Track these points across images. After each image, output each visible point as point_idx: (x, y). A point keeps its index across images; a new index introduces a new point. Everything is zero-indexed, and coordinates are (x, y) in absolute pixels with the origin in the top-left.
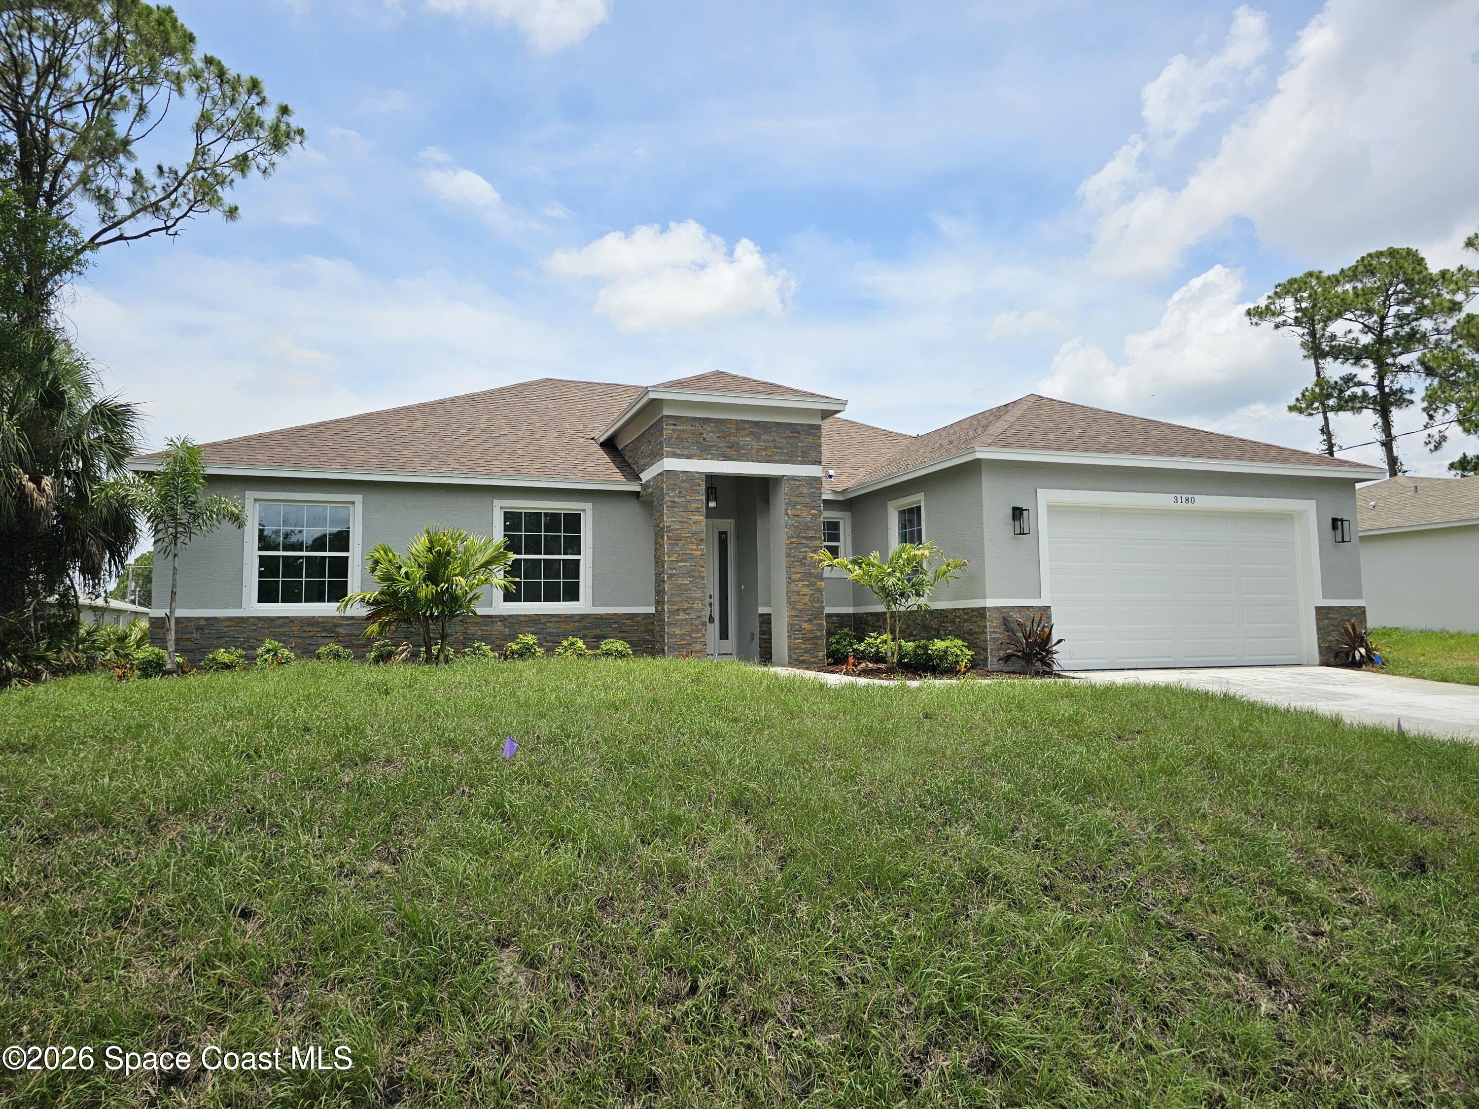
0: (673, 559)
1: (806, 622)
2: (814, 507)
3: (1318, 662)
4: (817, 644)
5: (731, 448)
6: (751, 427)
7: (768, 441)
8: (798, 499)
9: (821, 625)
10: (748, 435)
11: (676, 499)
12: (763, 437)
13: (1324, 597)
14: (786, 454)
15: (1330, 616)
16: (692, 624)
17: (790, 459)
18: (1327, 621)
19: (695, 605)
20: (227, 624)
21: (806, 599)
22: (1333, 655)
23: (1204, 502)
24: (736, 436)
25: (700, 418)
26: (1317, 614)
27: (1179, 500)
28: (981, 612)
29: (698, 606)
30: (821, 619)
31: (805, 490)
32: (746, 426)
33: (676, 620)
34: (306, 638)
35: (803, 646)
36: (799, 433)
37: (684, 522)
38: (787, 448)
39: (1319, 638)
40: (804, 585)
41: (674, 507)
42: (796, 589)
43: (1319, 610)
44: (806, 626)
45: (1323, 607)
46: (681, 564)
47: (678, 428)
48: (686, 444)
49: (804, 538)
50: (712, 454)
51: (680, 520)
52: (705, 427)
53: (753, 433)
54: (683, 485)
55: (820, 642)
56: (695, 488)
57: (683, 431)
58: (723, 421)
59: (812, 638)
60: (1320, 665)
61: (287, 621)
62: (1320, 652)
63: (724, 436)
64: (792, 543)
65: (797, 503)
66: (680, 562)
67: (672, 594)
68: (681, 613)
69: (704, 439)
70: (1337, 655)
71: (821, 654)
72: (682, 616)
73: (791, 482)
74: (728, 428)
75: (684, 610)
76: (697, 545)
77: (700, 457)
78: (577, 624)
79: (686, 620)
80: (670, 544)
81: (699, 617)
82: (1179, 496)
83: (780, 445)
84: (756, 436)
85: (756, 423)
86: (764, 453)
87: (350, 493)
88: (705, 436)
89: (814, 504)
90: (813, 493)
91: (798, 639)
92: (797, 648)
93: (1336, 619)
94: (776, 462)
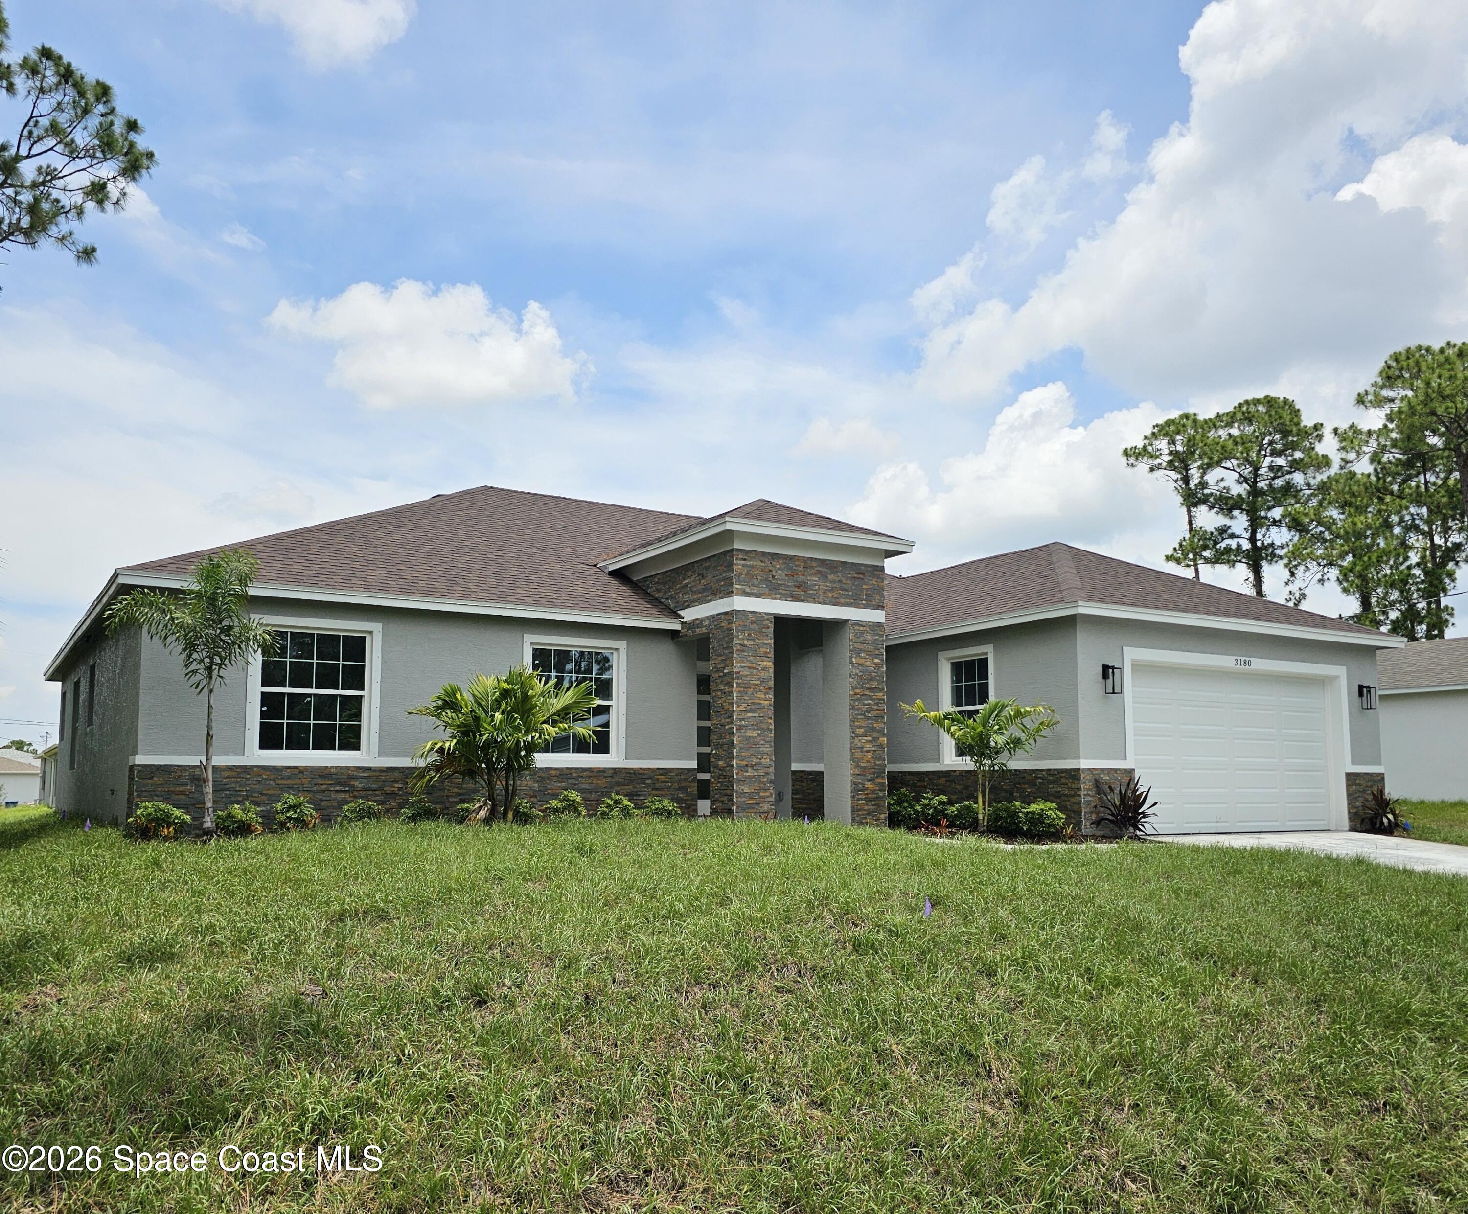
0: (742, 708)
1: (869, 781)
2: (876, 656)
3: (1347, 829)
4: (878, 805)
5: (799, 587)
6: (819, 566)
7: (833, 582)
8: (861, 646)
9: (883, 784)
10: (815, 574)
11: (746, 643)
13: (1353, 763)
14: (852, 597)
16: (760, 782)
17: (855, 603)
19: (763, 761)
20: (226, 774)
21: (870, 755)
22: (1359, 821)
23: (1260, 664)
24: (804, 575)
25: (769, 554)
26: (1347, 780)
27: (1239, 662)
28: (1074, 774)
29: (766, 762)
30: (883, 778)
31: (869, 637)
32: (814, 564)
33: (746, 777)
34: (318, 792)
35: (866, 808)
36: (863, 574)
37: (755, 668)
38: (852, 590)
39: (1349, 804)
40: (867, 741)
41: (743, 651)
42: (859, 745)
44: (868, 785)
45: (1352, 773)
46: (750, 715)
47: (748, 563)
48: (756, 582)
49: (867, 689)
50: (780, 594)
51: (749, 665)
52: (774, 563)
53: (820, 572)
54: (752, 626)
55: (882, 803)
56: (764, 630)
57: (753, 567)
58: (791, 558)
59: (874, 799)
60: (1350, 831)
61: (296, 771)
62: (1350, 818)
63: (792, 574)
64: (856, 694)
66: (749, 712)
67: (741, 748)
68: (750, 770)
69: (773, 577)
70: (1363, 821)
71: (883, 816)
72: (750, 773)
73: (857, 628)
74: (796, 566)
75: (752, 766)
76: (766, 694)
77: (769, 596)
78: (609, 780)
79: (754, 777)
80: (739, 692)
81: (766, 774)
82: (1239, 658)
83: (846, 587)
84: (824, 577)
85: (823, 562)
86: (830, 595)
87: (367, 621)
88: (774, 573)
89: (877, 652)
90: (876, 640)
91: (861, 799)
92: (860, 810)
93: (1362, 785)
94: (842, 605)
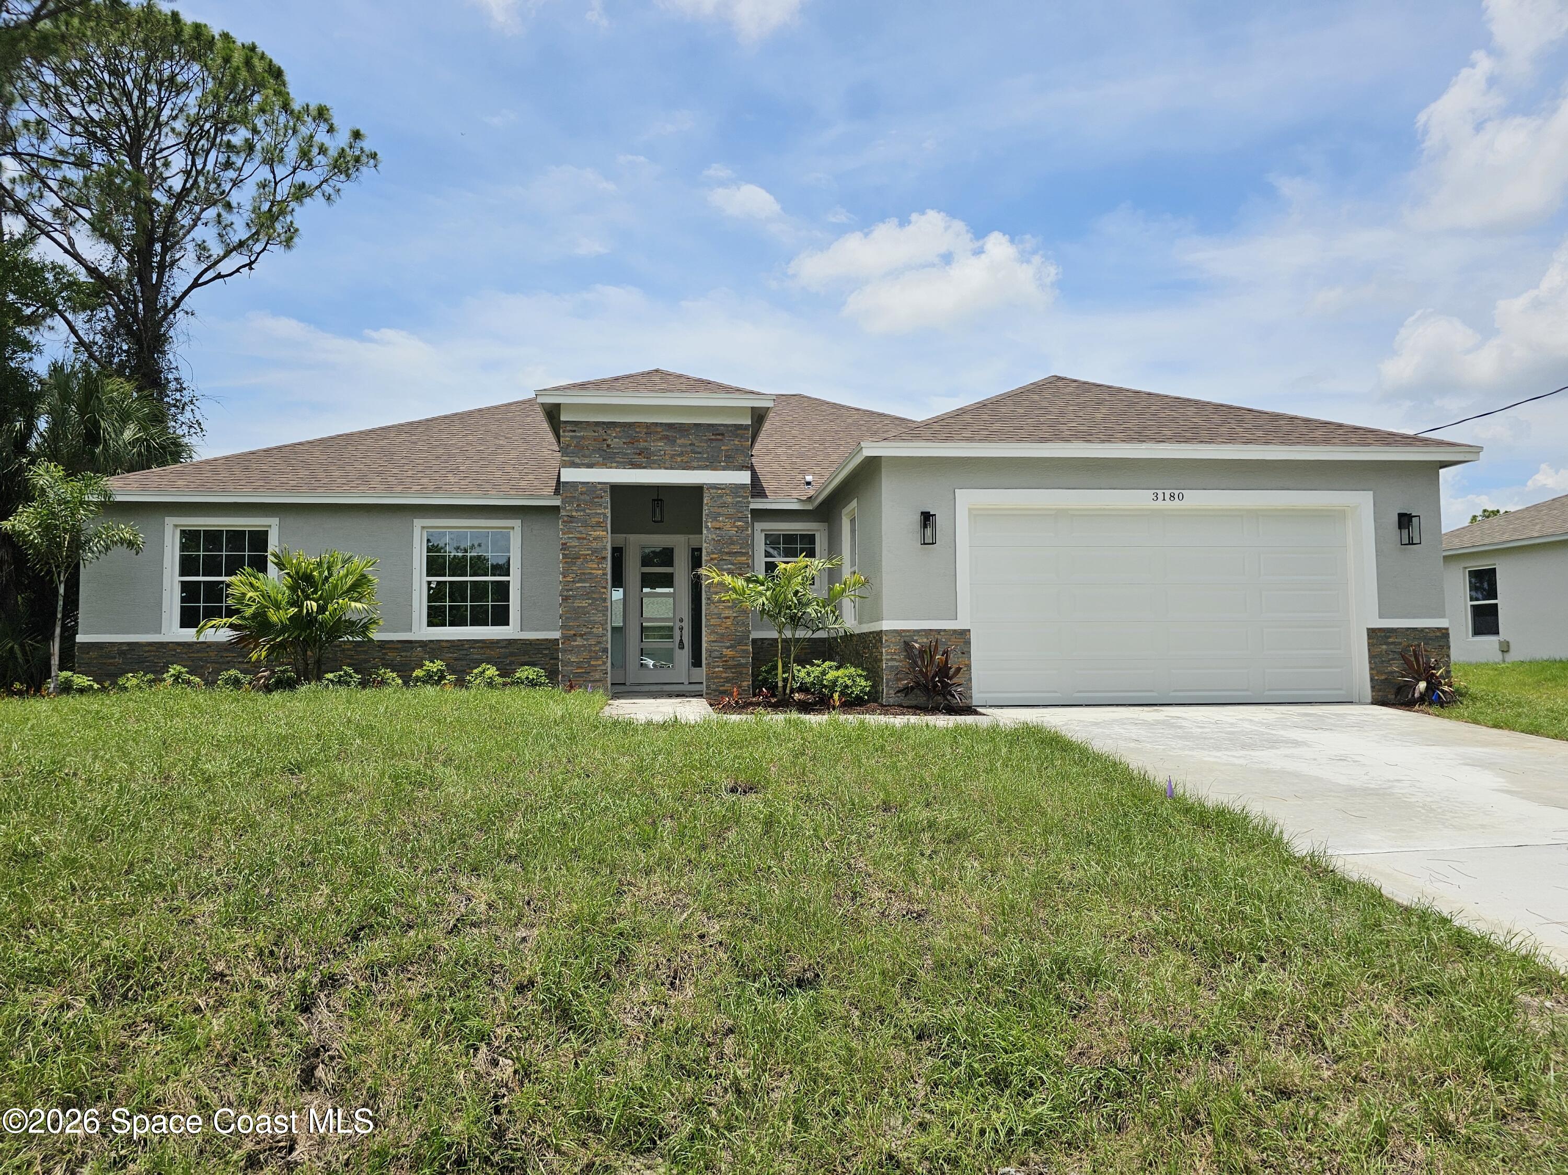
0: (569, 579)
1: (728, 648)
2: (740, 519)
3: (1370, 700)
4: (741, 673)
5: (640, 454)
6: (667, 431)
7: (683, 445)
8: (720, 510)
9: (746, 651)
10: (661, 439)
11: (574, 514)
12: (678, 441)
13: (1382, 616)
14: (707, 459)
15: (1391, 640)
16: (590, 651)
17: (712, 464)
18: (1384, 647)
19: (594, 630)
20: (147, 648)
21: (730, 621)
22: (1393, 691)
23: (1200, 498)
24: (646, 441)
25: (604, 423)
26: (1369, 637)
27: (1161, 496)
28: (876, 637)
29: (598, 630)
30: (746, 645)
31: (729, 499)
32: (659, 429)
33: (573, 646)
34: (223, 663)
35: (724, 675)
36: (723, 435)
37: (584, 539)
38: (708, 453)
39: (1371, 669)
40: (726, 607)
41: (572, 522)
42: (716, 611)
43: (1373, 633)
44: (726, 652)
45: (1379, 629)
46: (578, 585)
47: (578, 434)
48: (587, 452)
49: (728, 553)
50: (617, 462)
51: (579, 536)
52: (609, 432)
53: (667, 437)
54: (582, 497)
55: (744, 670)
56: (596, 500)
57: (583, 437)
58: (630, 425)
59: (735, 666)
60: (1372, 703)
61: (204, 646)
62: (1373, 687)
63: (632, 442)
64: (712, 559)
65: (719, 514)
66: (578, 582)
67: (567, 618)
68: (578, 639)
69: (608, 446)
70: (1398, 691)
71: (745, 684)
72: (579, 642)
73: (711, 491)
74: (637, 432)
75: (581, 635)
76: (598, 563)
77: (604, 465)
78: (503, 651)
79: (584, 646)
80: (566, 562)
81: (599, 643)
82: (1160, 492)
83: (699, 450)
84: (671, 441)
85: (671, 426)
86: (679, 459)
87: (266, 516)
88: (609, 442)
89: (740, 515)
90: (739, 502)
91: (718, 667)
92: (716, 677)
93: (1400, 643)
94: (694, 468)
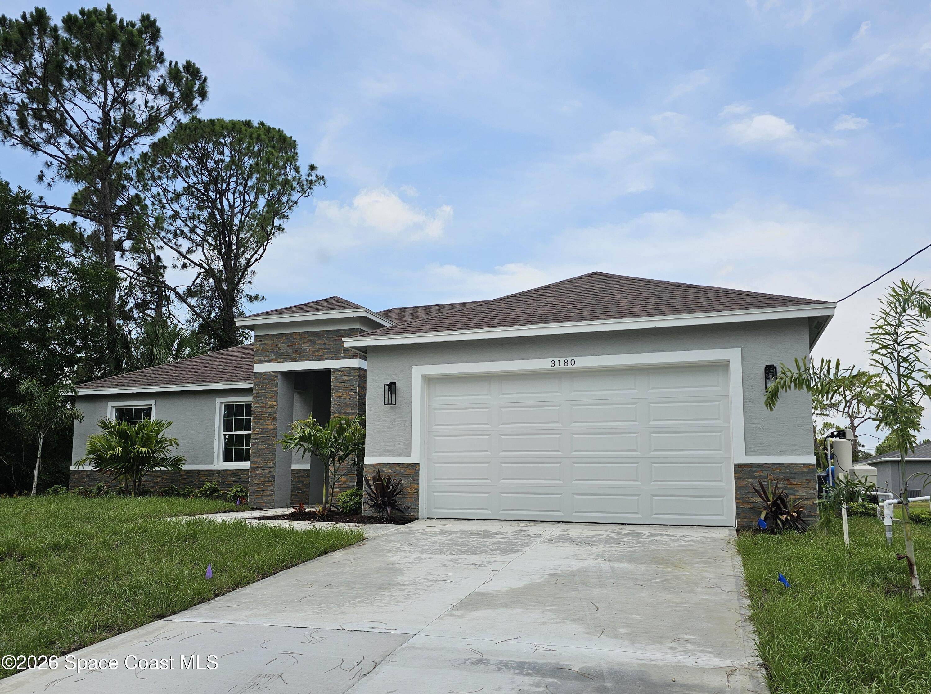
0: (256, 432)
1: (342, 475)
2: (352, 390)
5: (295, 352)
6: (310, 336)
7: (321, 345)
8: (340, 385)
10: (307, 342)
11: (260, 392)
12: (317, 342)
13: (749, 453)
14: (333, 352)
15: (757, 474)
16: (265, 477)
17: (335, 356)
18: (750, 480)
24: (299, 344)
25: (277, 334)
26: (737, 472)
27: (557, 363)
29: (270, 464)
31: (346, 377)
32: (306, 336)
33: (256, 474)
36: (342, 336)
37: (264, 407)
38: (333, 348)
41: (258, 397)
43: (739, 468)
44: (342, 479)
45: (745, 465)
48: (268, 354)
49: (344, 413)
50: (283, 358)
51: (261, 405)
52: (279, 340)
53: (310, 340)
54: (264, 381)
56: (271, 382)
57: (265, 344)
58: (291, 334)
59: (346, 488)
62: (738, 514)
63: (292, 345)
65: (340, 388)
66: (260, 434)
67: (254, 456)
69: (279, 348)
72: (259, 471)
73: (335, 373)
74: (294, 339)
75: (261, 467)
76: (271, 422)
77: (276, 360)
80: (254, 422)
81: (270, 472)
82: (557, 360)
83: (328, 347)
84: (313, 342)
85: (313, 333)
86: (317, 354)
87: (150, 400)
90: (351, 379)
91: (336, 488)
93: (765, 477)
94: (325, 359)
